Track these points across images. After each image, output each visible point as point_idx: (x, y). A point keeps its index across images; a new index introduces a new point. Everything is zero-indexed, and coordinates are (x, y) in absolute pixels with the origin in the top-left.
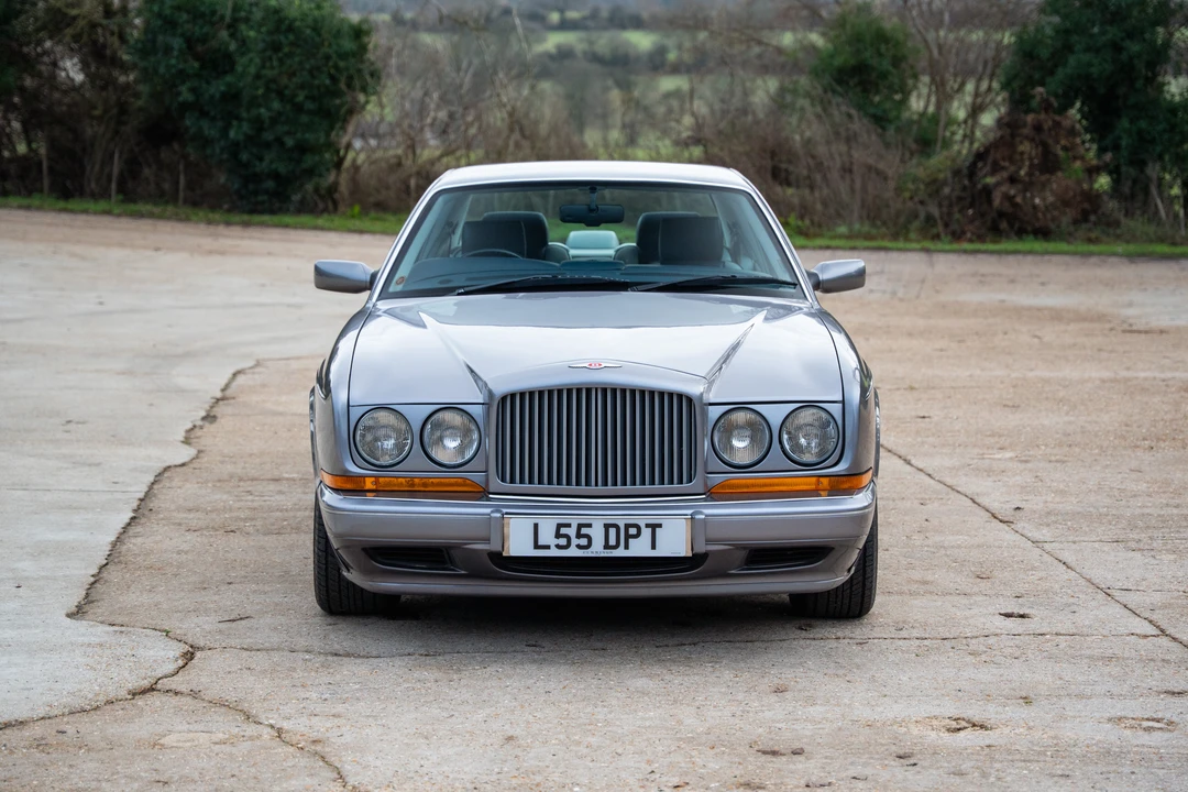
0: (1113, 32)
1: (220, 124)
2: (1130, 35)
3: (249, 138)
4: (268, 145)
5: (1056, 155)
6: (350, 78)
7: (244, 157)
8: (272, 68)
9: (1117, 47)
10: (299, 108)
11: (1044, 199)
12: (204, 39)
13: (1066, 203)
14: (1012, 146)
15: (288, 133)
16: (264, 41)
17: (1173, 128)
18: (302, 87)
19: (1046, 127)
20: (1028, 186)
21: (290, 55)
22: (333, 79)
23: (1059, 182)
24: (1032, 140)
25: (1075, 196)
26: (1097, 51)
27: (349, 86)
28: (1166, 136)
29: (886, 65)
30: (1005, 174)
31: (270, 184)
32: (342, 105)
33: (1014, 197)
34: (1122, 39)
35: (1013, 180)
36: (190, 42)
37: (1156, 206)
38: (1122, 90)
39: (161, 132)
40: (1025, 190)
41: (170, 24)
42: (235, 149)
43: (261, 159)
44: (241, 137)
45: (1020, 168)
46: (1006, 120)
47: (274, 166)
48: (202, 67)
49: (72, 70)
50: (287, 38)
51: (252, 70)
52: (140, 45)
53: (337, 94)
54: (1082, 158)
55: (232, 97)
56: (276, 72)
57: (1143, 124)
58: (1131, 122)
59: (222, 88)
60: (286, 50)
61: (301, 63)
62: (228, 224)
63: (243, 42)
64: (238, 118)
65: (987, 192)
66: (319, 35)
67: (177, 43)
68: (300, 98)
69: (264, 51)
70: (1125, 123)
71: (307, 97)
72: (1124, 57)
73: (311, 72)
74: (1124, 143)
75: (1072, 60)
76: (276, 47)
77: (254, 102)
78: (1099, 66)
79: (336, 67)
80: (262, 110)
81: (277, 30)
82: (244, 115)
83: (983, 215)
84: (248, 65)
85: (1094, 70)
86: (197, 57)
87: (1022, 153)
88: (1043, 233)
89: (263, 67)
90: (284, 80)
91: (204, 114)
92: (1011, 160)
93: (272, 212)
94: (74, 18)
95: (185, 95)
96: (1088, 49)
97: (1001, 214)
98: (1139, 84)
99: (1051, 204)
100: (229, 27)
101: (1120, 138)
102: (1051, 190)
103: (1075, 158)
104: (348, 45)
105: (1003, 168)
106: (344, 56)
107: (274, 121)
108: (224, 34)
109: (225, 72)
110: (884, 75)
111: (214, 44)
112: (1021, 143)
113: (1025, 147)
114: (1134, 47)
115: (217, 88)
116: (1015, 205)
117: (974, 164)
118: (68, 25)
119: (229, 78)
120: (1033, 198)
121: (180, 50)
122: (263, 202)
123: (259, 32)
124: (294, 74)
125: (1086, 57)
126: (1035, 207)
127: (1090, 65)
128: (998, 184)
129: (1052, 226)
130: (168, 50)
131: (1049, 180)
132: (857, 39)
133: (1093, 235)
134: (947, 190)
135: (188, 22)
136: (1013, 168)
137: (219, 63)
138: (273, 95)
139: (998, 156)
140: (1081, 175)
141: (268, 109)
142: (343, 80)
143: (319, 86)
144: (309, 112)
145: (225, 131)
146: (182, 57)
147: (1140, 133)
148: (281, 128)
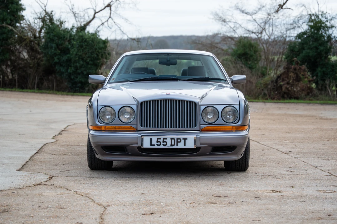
0: (315, 44)
1: (66, 68)
2: (320, 45)
3: (74, 72)
4: (79, 74)
5: (300, 77)
6: (102, 55)
7: (72, 77)
8: (80, 52)
9: (317, 48)
10: (88, 63)
11: (297, 89)
12: (61, 45)
13: (303, 90)
14: (288, 74)
15: (85, 70)
16: (78, 45)
17: (333, 71)
18: (89, 57)
19: (297, 69)
20: (292, 85)
21: (85, 48)
22: (98, 55)
23: (301, 84)
24: (293, 72)
25: (306, 88)
26: (311, 49)
27: (102, 57)
28: (331, 73)
29: (252, 53)
30: (286, 82)
31: (79, 85)
32: (100, 62)
33: (288, 88)
34: (318, 46)
35: (288, 83)
36: (58, 45)
37: (328, 92)
38: (318, 60)
39: (49, 71)
40: (291, 86)
41: (52, 40)
42: (70, 75)
43: (77, 78)
44: (71, 72)
45: (290, 80)
46: (286, 67)
47: (81, 80)
48: (61, 52)
49: (25, 55)
50: (84, 44)
51: (75, 53)
52: (43, 46)
53: (98, 59)
54: (307, 78)
55: (69, 60)
56: (81, 53)
57: (324, 69)
58: (321, 69)
59: (66, 58)
60: (84, 47)
61: (88, 51)
62: (67, 95)
63: (72, 46)
64: (71, 66)
65: (281, 86)
66: (94, 43)
67: (54, 45)
68: (88, 60)
69: (78, 47)
70: (319, 69)
71: (90, 60)
72: (319, 51)
73: (91, 53)
74: (319, 74)
75: (304, 52)
76: (82, 46)
77: (75, 62)
78: (312, 53)
79: (98, 52)
81: (82, 41)
82: (72, 65)
83: (279, 93)
84: (74, 51)
85: (311, 54)
86: (60, 50)
87: (290, 76)
88: (297, 98)
89: (78, 52)
90: (84, 55)
91: (61, 65)
92: (288, 78)
93: (80, 92)
94: (26, 39)
95: (56, 60)
96: (309, 49)
97: (285, 93)
98: (323, 58)
99: (299, 90)
100: (69, 41)
101: (318, 73)
102: (299, 87)
103: (306, 78)
104: (102, 45)
105: (285, 80)
106: (101, 49)
107: (81, 67)
108: (67, 43)
109: (67, 54)
110: (252, 56)
111: (64, 46)
112: (290, 73)
113: (291, 74)
114: (321, 48)
115: (65, 58)
116: (289, 90)
117: (277, 79)
118: (24, 41)
119: (68, 55)
120: (294, 88)
121: (55, 48)
122: (77, 90)
123: (77, 42)
124: (86, 54)
125: (308, 51)
126: (294, 91)
127: (309, 53)
128: (284, 84)
129: (299, 96)
130: (51, 47)
131: (298, 84)
132: (244, 46)
133: (311, 99)
134: (269, 86)
135: (57, 40)
136: (288, 80)
137: (66, 51)
138: (81, 60)
139: (284, 77)
140: (307, 82)
141: (79, 64)
142: (100, 55)
143: (93, 57)
144: (91, 64)
145: (67, 70)
146: (55, 50)
147: (323, 72)
148: (83, 69)
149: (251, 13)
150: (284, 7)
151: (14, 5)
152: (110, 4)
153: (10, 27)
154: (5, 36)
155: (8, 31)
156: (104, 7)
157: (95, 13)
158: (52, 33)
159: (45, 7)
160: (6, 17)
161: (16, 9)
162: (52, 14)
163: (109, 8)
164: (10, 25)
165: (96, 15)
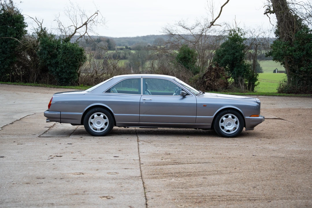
0: (233, 51)
1: (55, 68)
2: (237, 52)
3: (60, 71)
4: (64, 72)
5: (220, 75)
6: (79, 59)
7: (60, 74)
8: (64, 57)
9: (234, 54)
10: (70, 65)
11: (217, 84)
12: (52, 52)
13: (221, 84)
14: (210, 73)
15: (68, 70)
16: (63, 52)
18: (70, 61)
19: (217, 69)
20: (213, 81)
21: (68, 55)
22: (76, 59)
23: (220, 80)
24: (214, 72)
25: (223, 83)
26: (230, 55)
27: (79, 61)
29: (190, 57)
30: (209, 79)
31: (64, 80)
32: (78, 65)
33: (210, 83)
34: (235, 53)
35: (210, 80)
36: (49, 52)
38: (235, 62)
39: (44, 70)
40: (213, 82)
41: (45, 49)
42: (58, 73)
43: (63, 75)
44: (59, 71)
45: (212, 77)
46: (209, 68)
47: (65, 76)
48: (51, 57)
50: (67, 51)
51: (61, 57)
52: (39, 53)
53: (77, 62)
54: (225, 75)
55: (57, 63)
56: (65, 58)
57: (239, 69)
58: (237, 69)
59: (55, 61)
60: (67, 54)
61: (70, 56)
63: (59, 52)
64: (58, 67)
65: (205, 82)
66: (73, 51)
67: (46, 52)
68: (70, 63)
69: (63, 54)
71: (71, 63)
72: (235, 56)
73: (72, 58)
75: (225, 57)
76: (65, 53)
77: (61, 64)
78: (230, 58)
79: (77, 57)
80: (63, 65)
81: (65, 50)
82: (59, 66)
83: (204, 86)
84: (60, 56)
86: (50, 55)
87: (212, 75)
89: (63, 57)
90: (67, 60)
91: (52, 66)
92: (210, 76)
93: (65, 85)
94: (27, 47)
95: (48, 63)
96: (228, 54)
97: (208, 87)
98: (238, 61)
100: (56, 49)
101: (235, 72)
102: (218, 82)
104: (79, 53)
105: (209, 77)
106: (78, 55)
107: (65, 67)
108: (55, 50)
109: (56, 58)
110: (189, 59)
111: (53, 52)
112: (212, 72)
113: (213, 73)
114: (237, 54)
115: (54, 61)
116: (210, 85)
117: (203, 77)
118: (26, 49)
119: (56, 59)
120: (215, 83)
121: (47, 54)
122: (64, 83)
123: (62, 50)
124: (68, 58)
125: (228, 56)
126: (215, 85)
127: (228, 57)
128: (207, 80)
129: (218, 89)
130: (45, 54)
131: (218, 80)
132: (185, 52)
133: (225, 91)
134: (198, 82)
135: (48, 48)
136: (210, 77)
137: (54, 56)
138: (65, 62)
139: (208, 75)
140: (224, 79)
141: (64, 65)
142: (78, 59)
143: (73, 61)
144: (72, 66)
145: (56, 70)
146: (47, 55)
147: (238, 71)
148: (66, 69)
149: (190, 28)
150: (214, 24)
151: (19, 24)
152: (86, 23)
153: (16, 39)
154: (12, 45)
155: (15, 41)
156: (82, 25)
157: (76, 29)
158: (45, 43)
159: (41, 24)
160: (13, 32)
161: (20, 26)
162: (45, 30)
163: (85, 25)
164: (16, 37)
165: (77, 31)
